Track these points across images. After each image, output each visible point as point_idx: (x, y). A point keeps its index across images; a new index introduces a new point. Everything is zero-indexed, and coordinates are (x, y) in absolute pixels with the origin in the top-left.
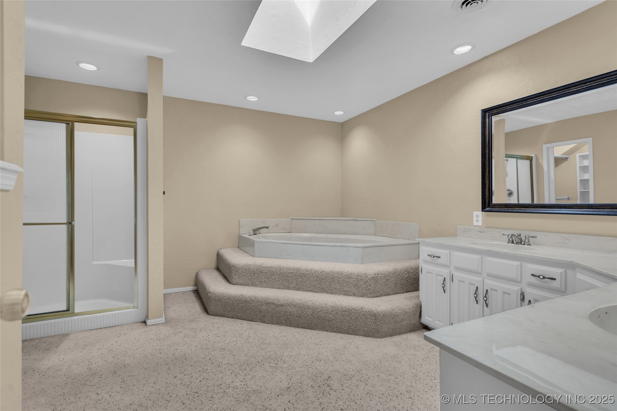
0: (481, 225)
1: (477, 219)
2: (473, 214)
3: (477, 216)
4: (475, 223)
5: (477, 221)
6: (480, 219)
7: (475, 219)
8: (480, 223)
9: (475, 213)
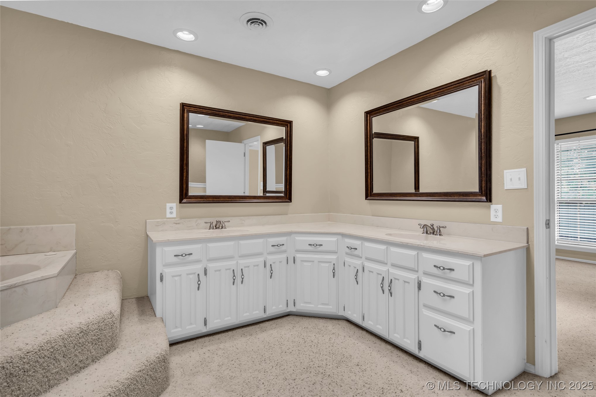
0: (175, 217)
1: (171, 211)
2: (166, 206)
3: (171, 208)
4: (168, 215)
5: (171, 213)
6: (174, 210)
7: (168, 211)
8: (174, 215)
9: (168, 205)
